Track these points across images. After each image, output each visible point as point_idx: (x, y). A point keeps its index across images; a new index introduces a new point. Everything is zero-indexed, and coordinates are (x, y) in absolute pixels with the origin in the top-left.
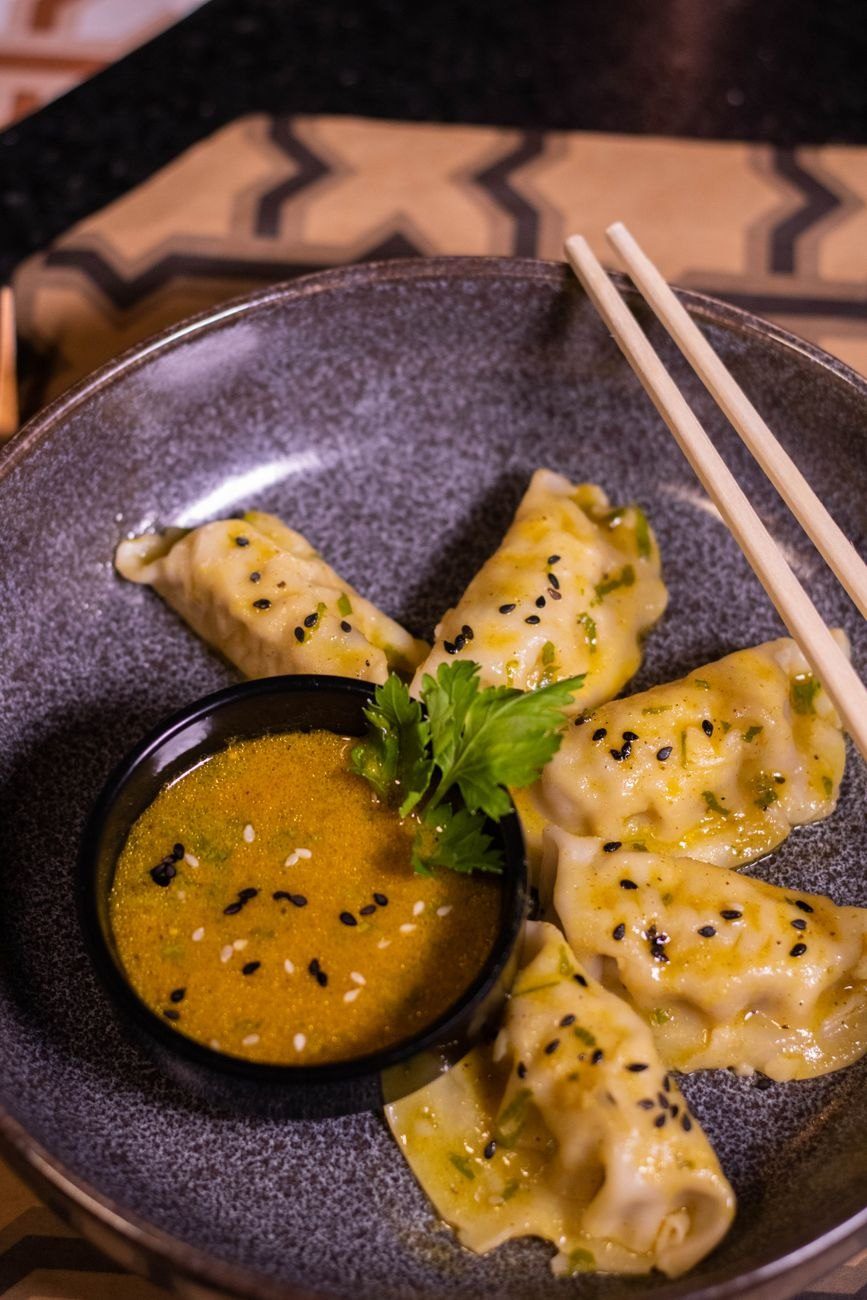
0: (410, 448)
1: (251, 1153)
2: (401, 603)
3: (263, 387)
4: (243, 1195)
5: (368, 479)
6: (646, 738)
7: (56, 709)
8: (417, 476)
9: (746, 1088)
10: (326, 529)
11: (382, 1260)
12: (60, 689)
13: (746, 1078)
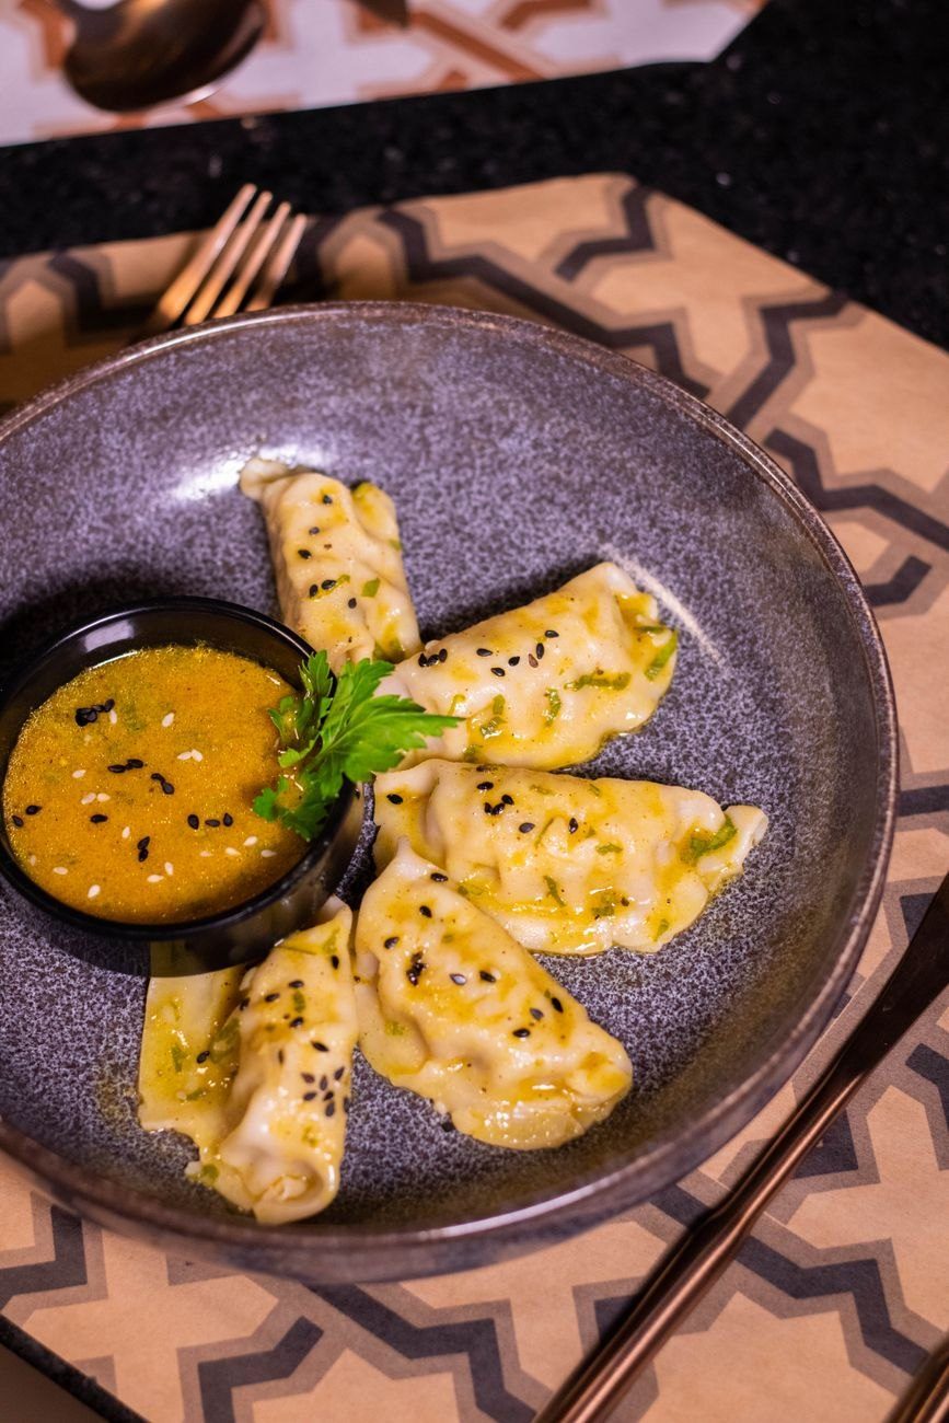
0: (531, 497)
1: (37, 963)
2: (442, 615)
3: (430, 389)
4: (8, 989)
5: (485, 506)
6: (521, 809)
7: (128, 561)
8: (525, 521)
9: (433, 1123)
10: (427, 528)
11: (70, 1092)
12: (140, 547)
13: (439, 1115)
